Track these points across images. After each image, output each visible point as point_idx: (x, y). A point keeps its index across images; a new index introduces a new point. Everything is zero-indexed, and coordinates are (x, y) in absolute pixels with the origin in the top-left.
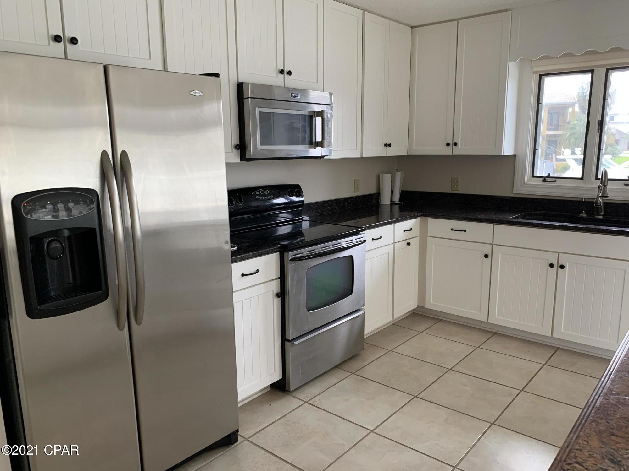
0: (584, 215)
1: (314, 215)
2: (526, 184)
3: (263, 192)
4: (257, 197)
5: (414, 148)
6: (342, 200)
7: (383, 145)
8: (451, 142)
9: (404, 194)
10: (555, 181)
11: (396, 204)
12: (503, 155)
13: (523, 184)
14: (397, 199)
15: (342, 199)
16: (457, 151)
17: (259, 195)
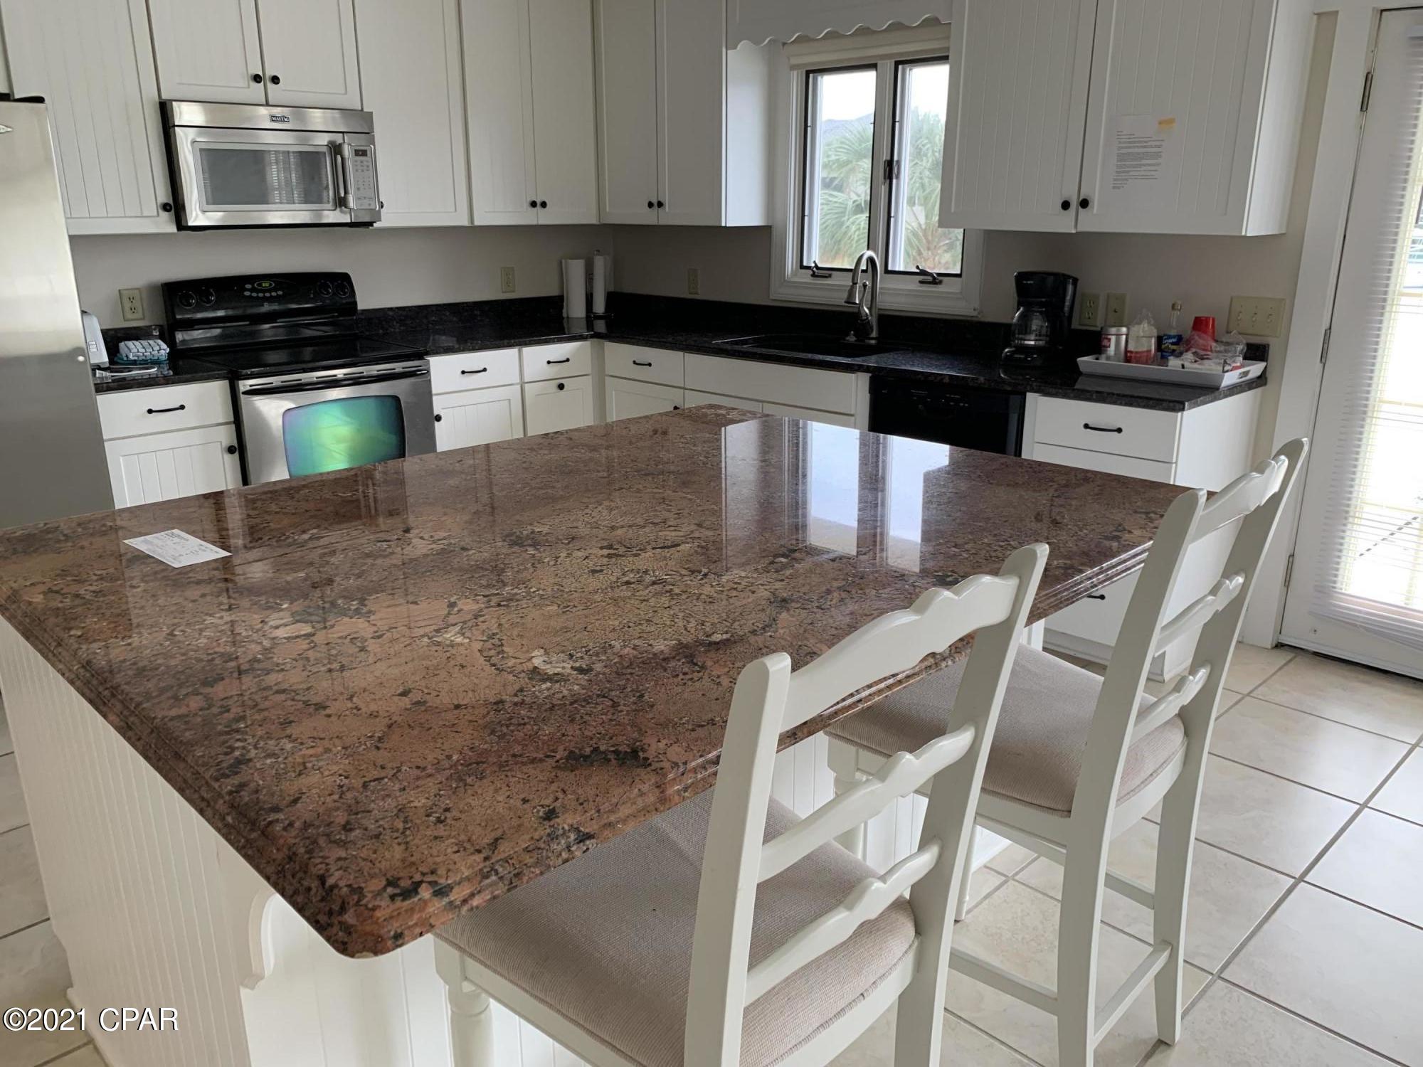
0: (852, 338)
1: (397, 330)
2: (789, 282)
3: (260, 285)
4: (247, 293)
5: (608, 210)
6: (467, 306)
7: (528, 204)
8: (655, 201)
9: (613, 298)
10: (830, 276)
11: (599, 318)
12: (726, 227)
13: (784, 282)
14: (599, 307)
15: (466, 303)
16: (667, 217)
17: (252, 290)
